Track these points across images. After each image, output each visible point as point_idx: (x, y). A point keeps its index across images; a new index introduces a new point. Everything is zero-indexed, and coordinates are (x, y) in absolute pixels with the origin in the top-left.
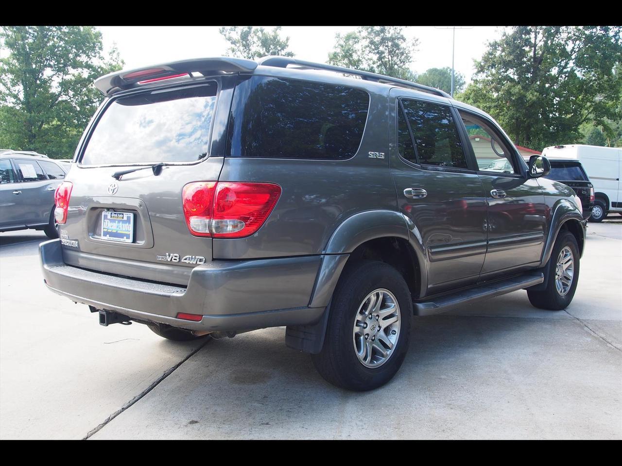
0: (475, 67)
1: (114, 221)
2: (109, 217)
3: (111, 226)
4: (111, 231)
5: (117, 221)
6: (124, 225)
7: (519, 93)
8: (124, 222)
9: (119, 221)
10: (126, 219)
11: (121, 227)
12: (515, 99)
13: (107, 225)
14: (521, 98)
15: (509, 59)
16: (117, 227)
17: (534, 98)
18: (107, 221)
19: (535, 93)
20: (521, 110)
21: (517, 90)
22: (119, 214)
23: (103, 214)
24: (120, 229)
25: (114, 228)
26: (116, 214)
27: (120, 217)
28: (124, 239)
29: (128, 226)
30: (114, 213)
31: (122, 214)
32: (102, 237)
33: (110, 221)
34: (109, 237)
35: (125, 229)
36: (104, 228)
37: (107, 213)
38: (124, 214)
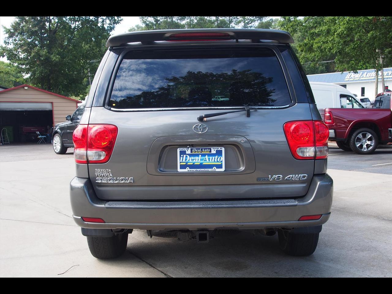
0: (5, 32)
1: (196, 155)
2: (188, 152)
3: (192, 160)
4: (192, 164)
7: (45, 55)
9: (203, 155)
10: (215, 152)
11: (207, 159)
12: (44, 59)
14: (47, 59)
15: (35, 29)
16: (202, 160)
17: (57, 60)
19: (57, 56)
20: (48, 68)
21: (44, 53)
22: (204, 149)
23: (179, 150)
24: (205, 162)
25: (197, 161)
26: (200, 149)
27: (206, 152)
28: (214, 169)
29: (218, 158)
30: (196, 149)
31: (208, 149)
32: (179, 170)
33: (190, 155)
34: (189, 169)
35: (213, 161)
36: (180, 163)
37: (185, 149)
38: (212, 148)
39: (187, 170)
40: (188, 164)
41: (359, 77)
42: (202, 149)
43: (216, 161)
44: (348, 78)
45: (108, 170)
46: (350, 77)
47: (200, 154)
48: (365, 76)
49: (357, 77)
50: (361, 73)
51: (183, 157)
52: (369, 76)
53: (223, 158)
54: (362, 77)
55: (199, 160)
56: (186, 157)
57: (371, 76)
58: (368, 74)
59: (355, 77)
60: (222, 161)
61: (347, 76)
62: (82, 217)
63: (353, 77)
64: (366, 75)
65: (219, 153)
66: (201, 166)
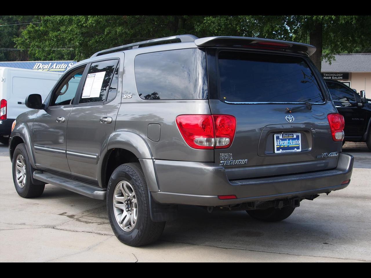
1: (285, 140)
2: (281, 137)
3: (283, 143)
4: (283, 146)
5: (287, 140)
6: (293, 141)
8: (294, 139)
9: (289, 139)
10: (296, 137)
11: (291, 143)
13: (280, 143)
16: (288, 143)
18: (279, 140)
22: (290, 135)
23: (275, 136)
24: (290, 144)
25: (286, 144)
26: (287, 135)
27: (291, 137)
28: (295, 150)
29: (297, 141)
30: (286, 135)
31: (292, 134)
32: (276, 152)
33: (282, 140)
34: (282, 151)
35: (294, 144)
36: (277, 146)
37: (278, 135)
38: (294, 134)
39: (280, 151)
40: (281, 146)
41: (48, 68)
42: (288, 135)
43: (296, 144)
44: (36, 68)
45: (230, 154)
46: (39, 68)
47: (287, 139)
48: (54, 68)
49: (46, 68)
50: (50, 64)
51: (278, 141)
52: (59, 68)
53: (300, 142)
54: (51, 68)
55: (287, 143)
56: (280, 141)
57: (61, 68)
58: (58, 65)
59: (44, 68)
60: (299, 144)
61: (35, 67)
62: (218, 196)
63: (41, 68)
64: (56, 66)
65: (298, 138)
66: (288, 148)
